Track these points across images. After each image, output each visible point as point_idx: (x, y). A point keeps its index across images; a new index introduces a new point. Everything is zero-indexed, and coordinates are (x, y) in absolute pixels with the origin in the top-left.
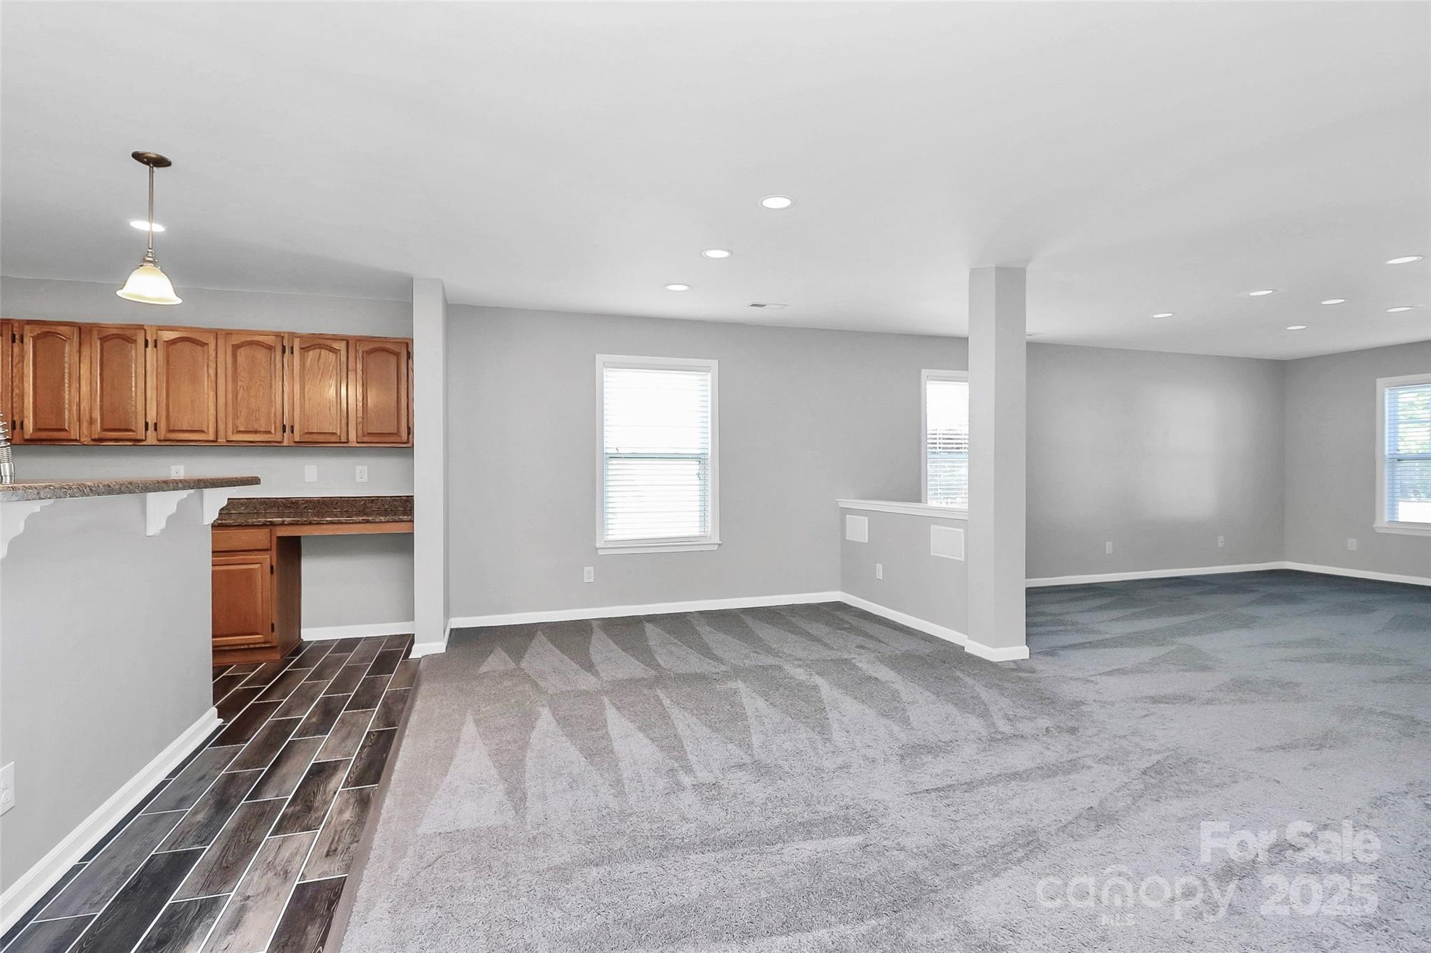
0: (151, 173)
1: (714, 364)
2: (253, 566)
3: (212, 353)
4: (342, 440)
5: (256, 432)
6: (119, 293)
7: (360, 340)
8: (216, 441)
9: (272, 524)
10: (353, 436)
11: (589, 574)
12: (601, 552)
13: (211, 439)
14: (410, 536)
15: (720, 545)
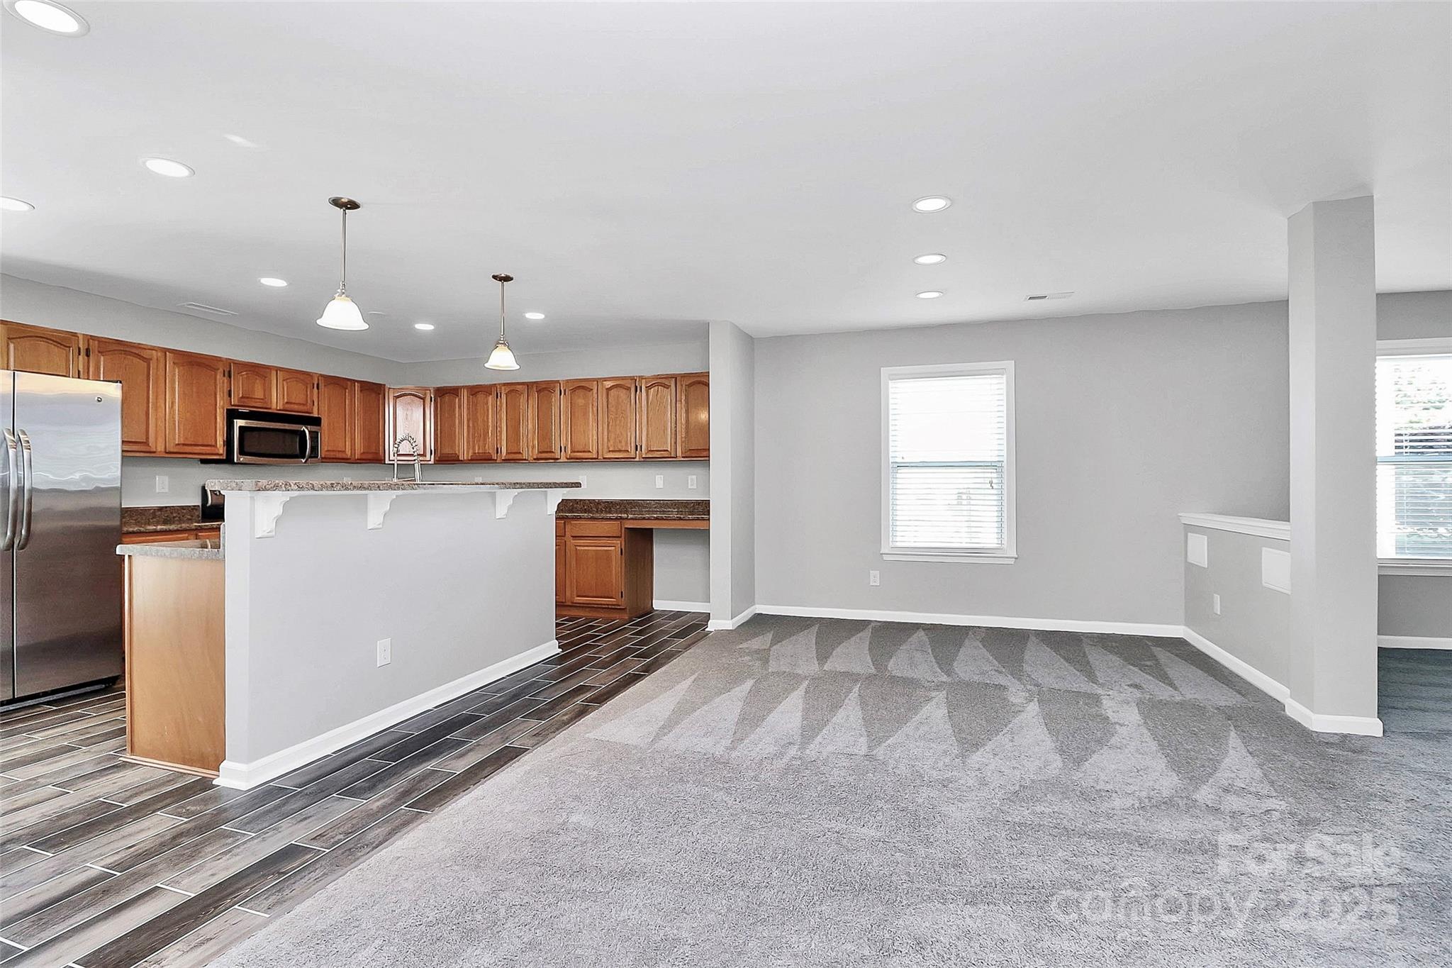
0: (503, 286)
1: (1010, 365)
2: (610, 548)
3: (595, 395)
4: (672, 456)
5: (620, 451)
6: (486, 365)
7: (684, 376)
8: (597, 458)
9: (621, 518)
10: (679, 453)
11: (875, 578)
12: (885, 557)
13: (594, 457)
14: (706, 533)
15: (1016, 558)
